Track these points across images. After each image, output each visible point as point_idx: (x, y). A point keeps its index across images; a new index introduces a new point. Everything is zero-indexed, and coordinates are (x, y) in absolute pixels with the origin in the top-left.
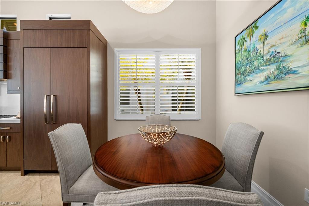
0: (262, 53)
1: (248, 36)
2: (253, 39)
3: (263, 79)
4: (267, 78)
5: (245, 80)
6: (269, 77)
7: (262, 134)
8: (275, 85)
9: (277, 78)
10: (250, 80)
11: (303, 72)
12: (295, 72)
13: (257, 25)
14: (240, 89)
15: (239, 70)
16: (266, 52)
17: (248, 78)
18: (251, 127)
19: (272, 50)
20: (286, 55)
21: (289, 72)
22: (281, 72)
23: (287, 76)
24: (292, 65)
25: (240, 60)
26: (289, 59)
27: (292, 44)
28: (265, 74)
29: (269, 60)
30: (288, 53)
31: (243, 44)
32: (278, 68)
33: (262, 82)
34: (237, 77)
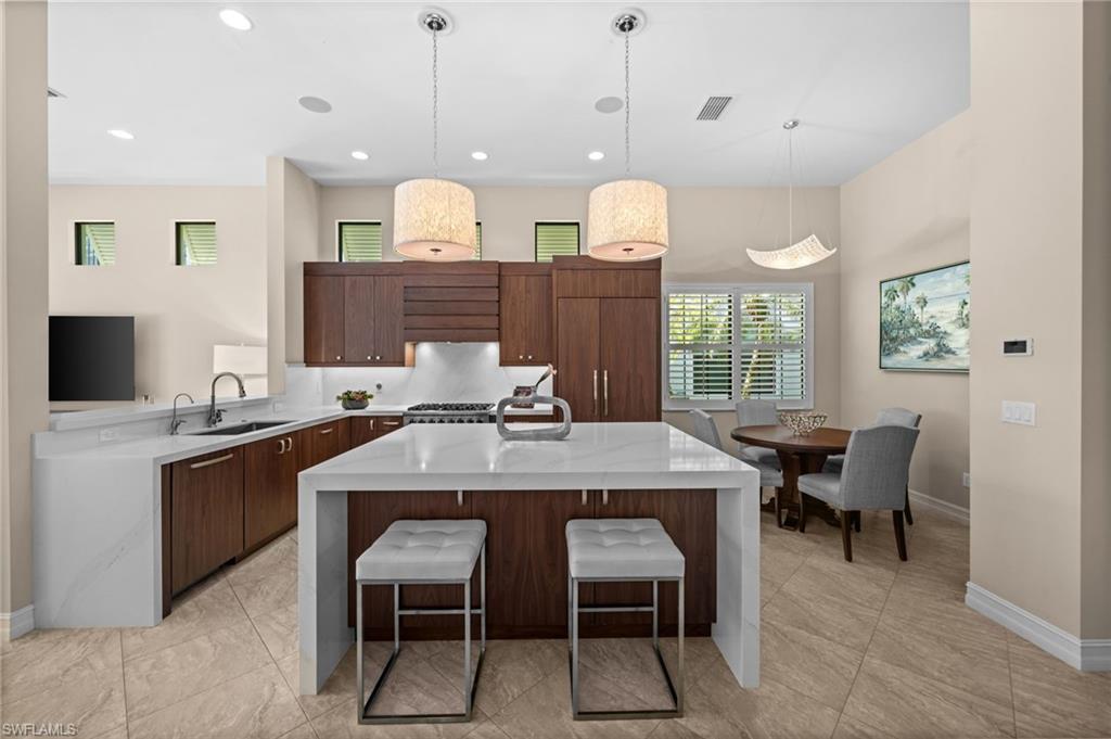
0: (920, 320)
1: (902, 290)
2: (909, 299)
3: (921, 353)
4: (926, 354)
5: (897, 351)
6: (928, 353)
7: (920, 417)
8: (935, 364)
9: (937, 355)
10: (905, 352)
11: (963, 353)
12: (954, 353)
13: (914, 281)
14: (887, 362)
15: (886, 332)
16: (925, 321)
17: (902, 349)
18: (907, 411)
19: (931, 321)
20: (945, 333)
21: (949, 351)
22: (941, 350)
23: (947, 356)
24: (952, 345)
25: (890, 319)
26: (951, 338)
27: (954, 322)
28: (924, 348)
29: (927, 331)
30: (949, 331)
31: (894, 299)
32: (938, 345)
33: (920, 358)
34: (884, 343)
